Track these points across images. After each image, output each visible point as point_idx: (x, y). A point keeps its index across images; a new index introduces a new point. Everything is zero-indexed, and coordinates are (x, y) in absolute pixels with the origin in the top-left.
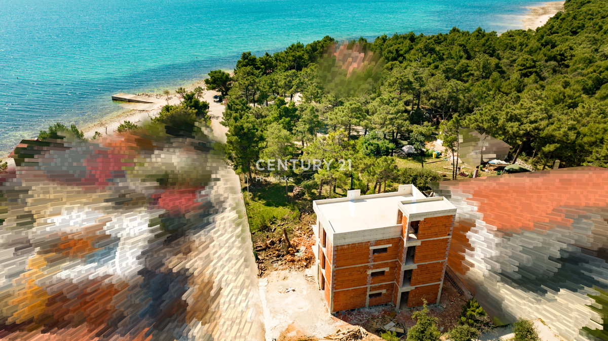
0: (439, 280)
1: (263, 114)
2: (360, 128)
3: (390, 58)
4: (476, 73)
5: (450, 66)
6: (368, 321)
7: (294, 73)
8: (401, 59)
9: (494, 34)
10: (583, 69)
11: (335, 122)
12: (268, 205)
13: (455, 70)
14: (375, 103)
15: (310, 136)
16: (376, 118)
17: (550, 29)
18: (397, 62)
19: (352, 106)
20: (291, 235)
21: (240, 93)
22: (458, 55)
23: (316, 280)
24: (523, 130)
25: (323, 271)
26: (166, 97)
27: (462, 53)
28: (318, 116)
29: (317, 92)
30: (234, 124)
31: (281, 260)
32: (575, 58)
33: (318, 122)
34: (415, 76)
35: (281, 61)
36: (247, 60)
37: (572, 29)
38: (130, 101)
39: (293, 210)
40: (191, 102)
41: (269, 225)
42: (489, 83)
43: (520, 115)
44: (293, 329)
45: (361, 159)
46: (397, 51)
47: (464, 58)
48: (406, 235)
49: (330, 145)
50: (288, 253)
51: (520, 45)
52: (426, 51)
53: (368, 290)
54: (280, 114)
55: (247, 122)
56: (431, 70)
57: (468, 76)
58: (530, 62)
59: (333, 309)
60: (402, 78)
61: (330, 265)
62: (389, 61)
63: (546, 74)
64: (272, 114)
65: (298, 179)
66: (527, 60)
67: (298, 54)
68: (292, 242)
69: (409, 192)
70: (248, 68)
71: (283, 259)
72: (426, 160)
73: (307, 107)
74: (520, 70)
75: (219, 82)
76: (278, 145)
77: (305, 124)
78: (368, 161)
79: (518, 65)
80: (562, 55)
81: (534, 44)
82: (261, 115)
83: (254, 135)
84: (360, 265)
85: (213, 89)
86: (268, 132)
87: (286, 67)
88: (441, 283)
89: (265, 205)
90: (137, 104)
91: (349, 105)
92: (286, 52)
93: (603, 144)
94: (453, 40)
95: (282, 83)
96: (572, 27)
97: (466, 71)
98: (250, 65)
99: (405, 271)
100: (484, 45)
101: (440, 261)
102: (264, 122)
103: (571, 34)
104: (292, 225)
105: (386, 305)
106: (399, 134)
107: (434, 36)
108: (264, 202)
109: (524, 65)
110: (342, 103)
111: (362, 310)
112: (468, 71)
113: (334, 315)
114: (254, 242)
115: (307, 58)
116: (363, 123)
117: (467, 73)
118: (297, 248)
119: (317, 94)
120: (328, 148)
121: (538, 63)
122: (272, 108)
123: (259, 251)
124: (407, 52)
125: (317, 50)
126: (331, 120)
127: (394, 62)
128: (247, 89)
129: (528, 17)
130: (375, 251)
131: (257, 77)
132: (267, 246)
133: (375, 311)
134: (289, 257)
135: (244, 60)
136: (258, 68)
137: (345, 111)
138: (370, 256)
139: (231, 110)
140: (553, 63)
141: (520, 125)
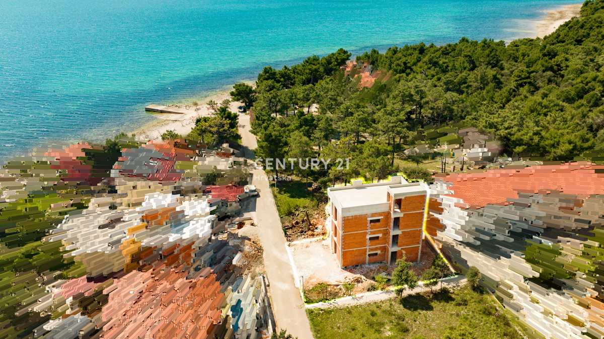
0: (419, 243)
1: (286, 124)
2: (366, 135)
3: (398, 71)
4: (475, 84)
5: (450, 79)
6: (368, 272)
7: (311, 87)
8: (408, 71)
9: (502, 43)
10: (573, 80)
11: (345, 130)
12: (292, 197)
13: (455, 82)
14: (380, 114)
15: (325, 142)
16: (380, 126)
17: (557, 38)
18: (404, 75)
19: (360, 117)
20: (311, 218)
21: (264, 105)
22: (462, 66)
23: (331, 248)
24: (498, 135)
25: (335, 239)
26: (195, 108)
27: (466, 64)
28: (331, 125)
29: (332, 104)
30: (264, 132)
31: (304, 234)
32: (569, 69)
33: (332, 130)
34: (417, 89)
35: (298, 73)
36: (268, 74)
37: (577, 38)
38: (162, 112)
39: (312, 200)
40: (224, 114)
41: (293, 211)
42: (484, 93)
43: (496, 123)
44: (314, 278)
45: (364, 159)
46: (405, 63)
47: (467, 69)
48: (392, 209)
49: (341, 148)
50: (309, 229)
51: (522, 56)
52: (430, 64)
53: (368, 251)
54: (300, 123)
55: (274, 131)
56: (434, 82)
57: (467, 87)
58: (525, 73)
59: (342, 264)
60: (404, 91)
61: (340, 232)
62: (397, 73)
63: (541, 84)
64: (294, 124)
65: (316, 177)
66: (522, 71)
67: (314, 67)
68: (312, 222)
69: (399, 182)
70: (270, 82)
71: (306, 234)
72: (423, 161)
73: (323, 118)
74: (516, 81)
75: (244, 95)
76: (299, 149)
77: (321, 132)
78: (370, 160)
79: (515, 76)
80: (558, 65)
81: (535, 54)
82: (284, 124)
83: (280, 141)
84: (361, 232)
85: (238, 100)
86: (291, 139)
87: (303, 79)
88: (420, 245)
89: (290, 197)
90: (169, 115)
91: (357, 116)
92: (303, 66)
93: (559, 145)
94: (461, 50)
95: (301, 96)
96: (577, 36)
97: (465, 83)
98: (272, 79)
99: (393, 236)
100: (488, 56)
101: (419, 229)
102: (288, 130)
103: (575, 43)
104: (312, 211)
105: (381, 263)
106: (402, 140)
107: (442, 47)
108: (289, 195)
109: (520, 76)
110: (352, 114)
111: (363, 266)
112: (466, 83)
113: (343, 269)
114: (283, 223)
115: (322, 71)
116: (369, 131)
117: (466, 85)
118: (316, 226)
119: (332, 106)
120: (339, 150)
121: (532, 74)
122: (293, 118)
123: (287, 229)
124: (415, 64)
125: (331, 63)
126: (343, 128)
127: (401, 75)
128: (270, 101)
129: (543, 22)
130: (371, 221)
131: (278, 90)
132: (293, 225)
133: (373, 267)
134: (310, 232)
135: (265, 74)
136: (278, 82)
137: (354, 121)
138: (368, 225)
139: (259, 120)
140: (549, 73)
141: (496, 131)
